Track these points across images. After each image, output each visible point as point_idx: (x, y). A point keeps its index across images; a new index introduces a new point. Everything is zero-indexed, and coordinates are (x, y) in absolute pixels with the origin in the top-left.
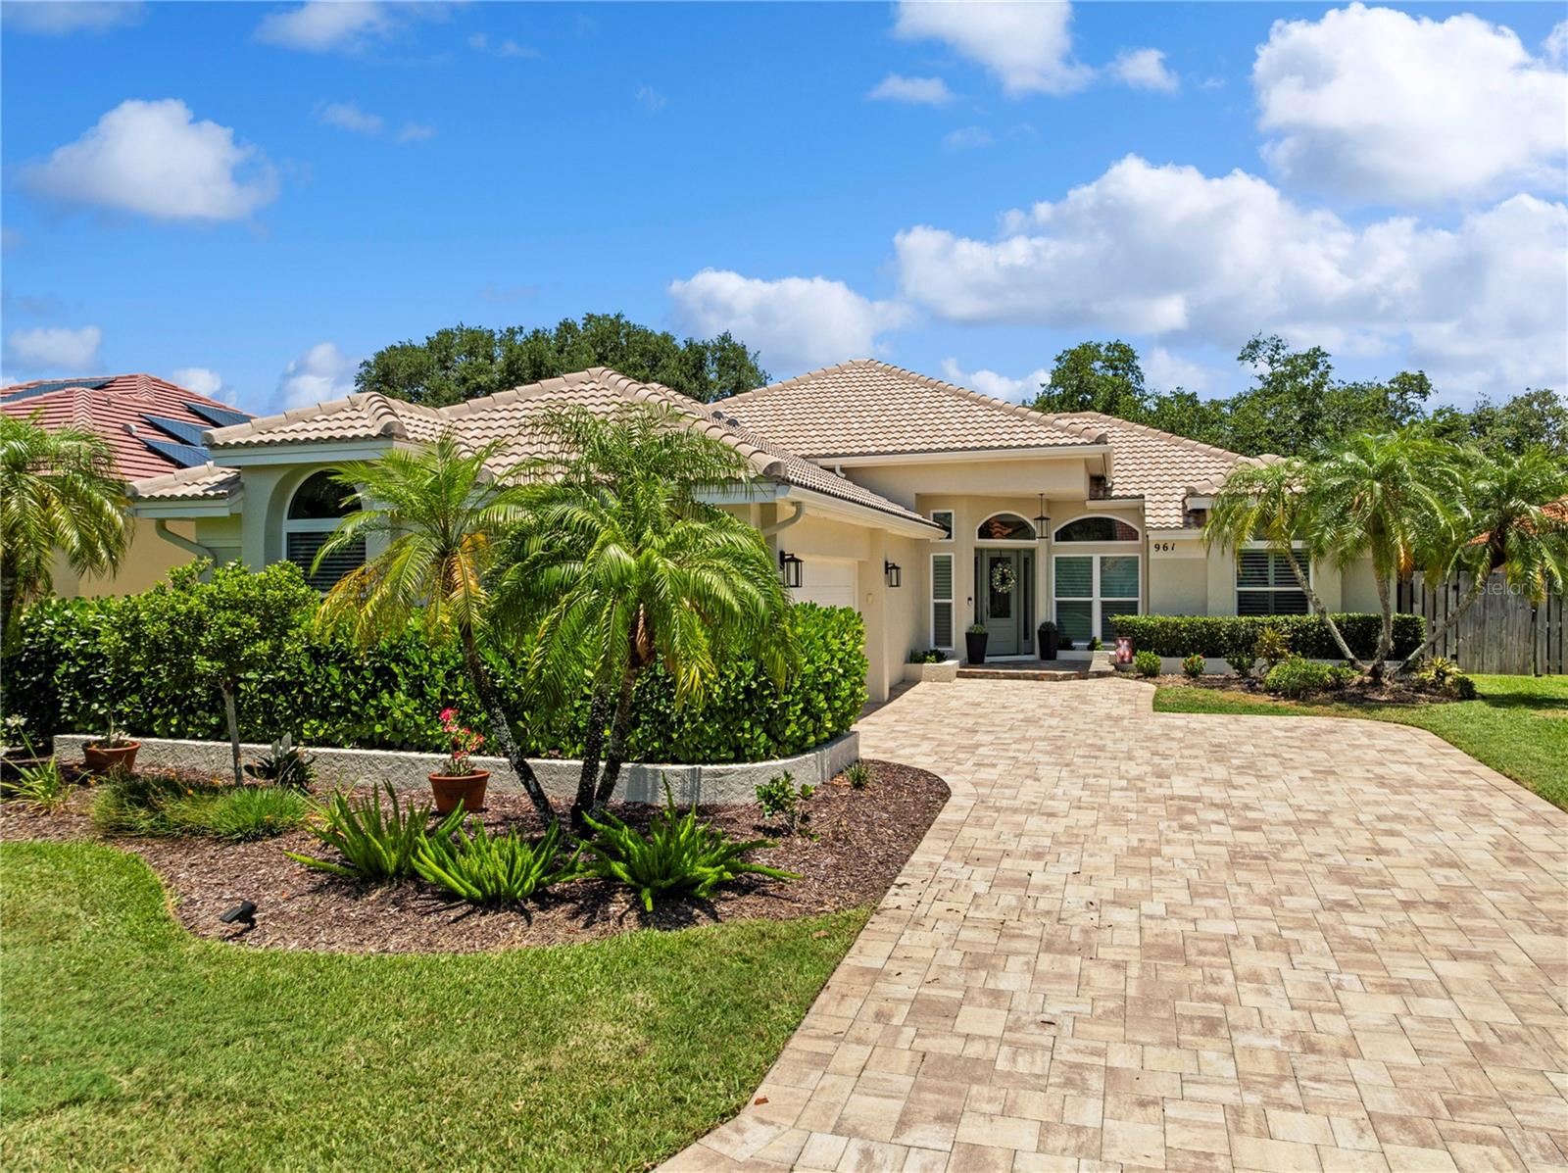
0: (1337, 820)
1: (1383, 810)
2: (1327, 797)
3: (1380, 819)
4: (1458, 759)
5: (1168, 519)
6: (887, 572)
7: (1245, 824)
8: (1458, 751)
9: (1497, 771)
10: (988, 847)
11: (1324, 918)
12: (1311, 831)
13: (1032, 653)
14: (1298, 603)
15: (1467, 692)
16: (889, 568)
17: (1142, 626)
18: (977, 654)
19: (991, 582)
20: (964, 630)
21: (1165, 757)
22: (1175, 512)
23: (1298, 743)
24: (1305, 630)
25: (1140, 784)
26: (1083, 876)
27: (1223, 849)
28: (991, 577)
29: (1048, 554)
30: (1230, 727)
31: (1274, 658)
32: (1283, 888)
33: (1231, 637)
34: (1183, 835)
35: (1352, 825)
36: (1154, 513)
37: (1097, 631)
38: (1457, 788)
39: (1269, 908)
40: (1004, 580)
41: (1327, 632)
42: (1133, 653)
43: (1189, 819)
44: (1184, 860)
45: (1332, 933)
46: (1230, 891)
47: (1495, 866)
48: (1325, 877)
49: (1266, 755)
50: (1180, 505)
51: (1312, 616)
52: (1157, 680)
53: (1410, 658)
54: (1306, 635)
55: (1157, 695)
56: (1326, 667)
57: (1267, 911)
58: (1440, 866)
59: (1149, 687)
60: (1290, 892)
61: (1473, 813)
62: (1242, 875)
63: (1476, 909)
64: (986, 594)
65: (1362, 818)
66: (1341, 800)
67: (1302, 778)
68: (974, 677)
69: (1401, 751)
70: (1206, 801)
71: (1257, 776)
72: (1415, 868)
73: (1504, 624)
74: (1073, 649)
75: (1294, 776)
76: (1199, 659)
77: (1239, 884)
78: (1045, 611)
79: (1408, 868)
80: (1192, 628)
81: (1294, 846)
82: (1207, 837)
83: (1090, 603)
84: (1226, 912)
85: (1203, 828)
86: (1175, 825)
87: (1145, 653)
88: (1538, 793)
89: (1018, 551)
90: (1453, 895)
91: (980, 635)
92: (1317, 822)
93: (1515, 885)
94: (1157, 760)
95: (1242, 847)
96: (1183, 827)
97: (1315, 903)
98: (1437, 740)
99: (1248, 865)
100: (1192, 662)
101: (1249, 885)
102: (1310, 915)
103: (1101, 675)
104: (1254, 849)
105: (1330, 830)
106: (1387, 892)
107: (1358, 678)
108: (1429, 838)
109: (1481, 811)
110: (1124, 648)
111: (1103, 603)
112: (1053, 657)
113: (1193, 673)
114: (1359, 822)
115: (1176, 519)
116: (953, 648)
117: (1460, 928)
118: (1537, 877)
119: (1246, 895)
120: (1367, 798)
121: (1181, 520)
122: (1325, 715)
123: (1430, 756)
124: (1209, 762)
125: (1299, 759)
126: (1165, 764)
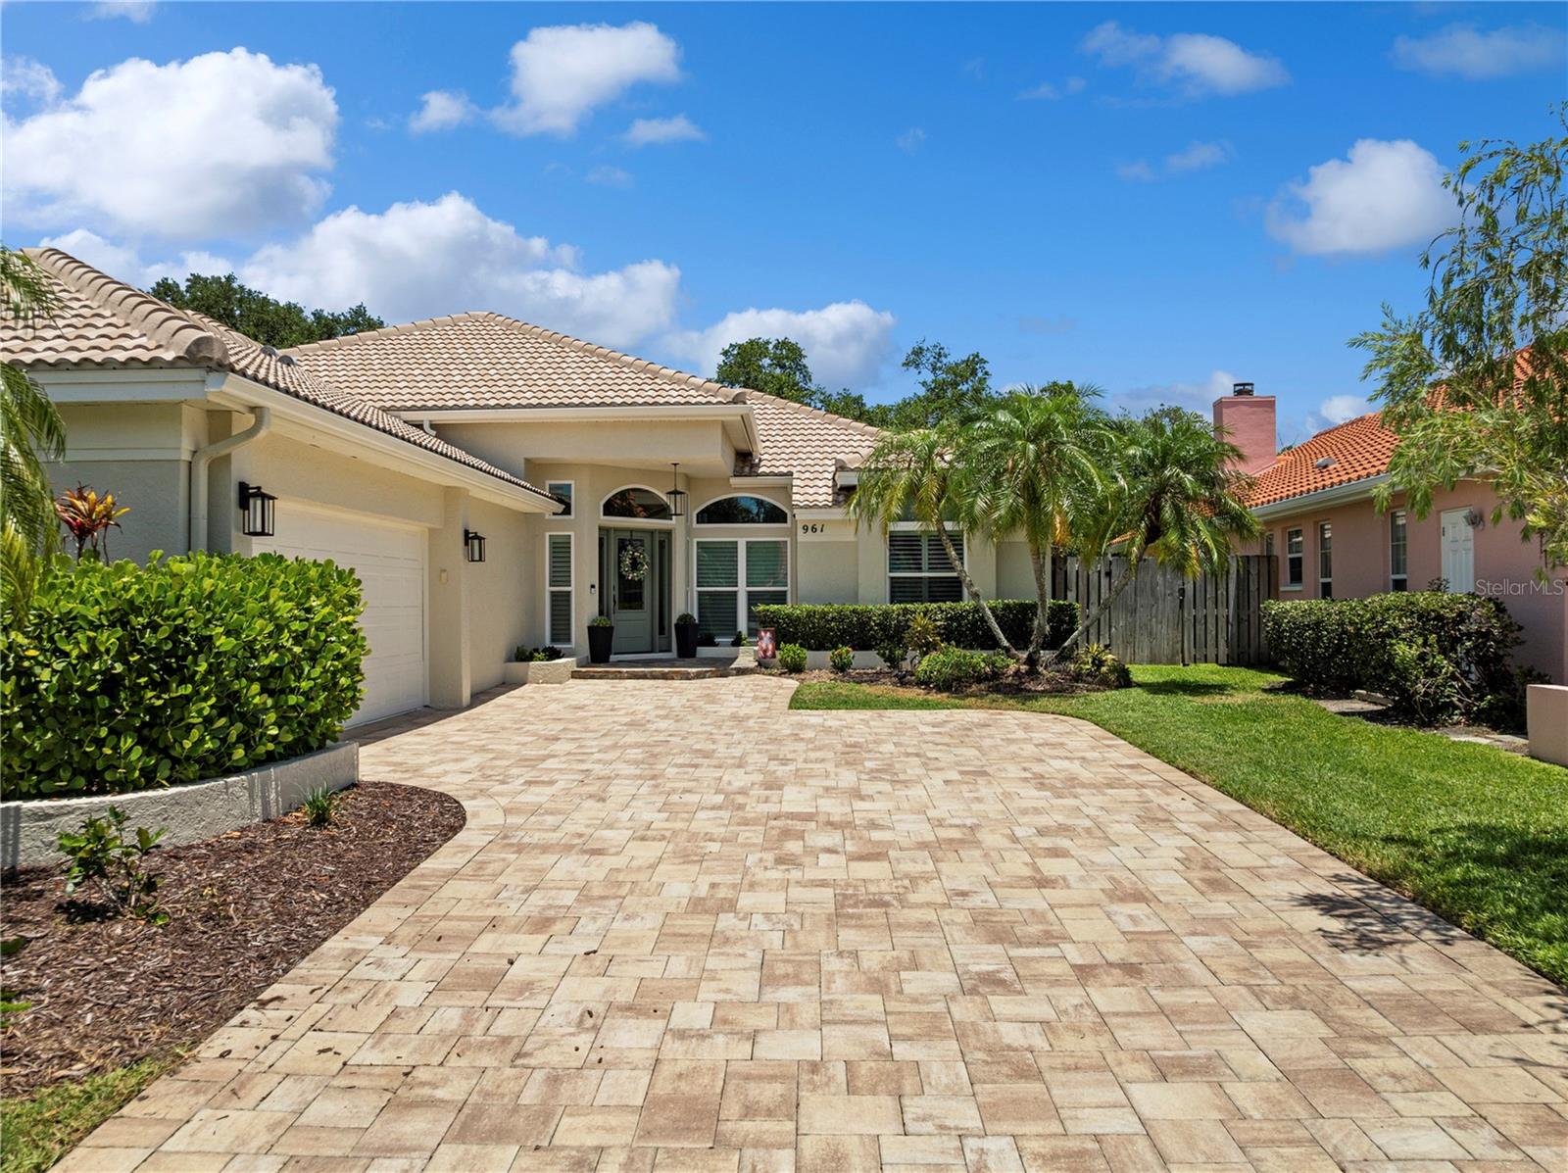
0: (989, 838)
1: (1043, 821)
2: (975, 806)
3: (1041, 832)
4: (1123, 752)
5: (816, 497)
6: (466, 544)
7: (864, 851)
8: (1123, 742)
9: (1169, 763)
10: (469, 914)
11: (965, 1010)
12: (952, 855)
13: (669, 650)
14: (952, 589)
15: (1124, 680)
16: (469, 537)
17: (788, 616)
18: (601, 651)
19: (620, 568)
20: (586, 623)
21: (785, 761)
22: (825, 489)
23: (946, 740)
24: (958, 618)
25: (740, 799)
26: (598, 961)
27: (829, 893)
28: (620, 562)
29: (687, 536)
30: (872, 723)
31: (927, 648)
32: (905, 956)
33: (883, 627)
34: (776, 874)
35: (1006, 843)
36: (802, 491)
37: (742, 625)
38: (1127, 786)
39: (878, 998)
40: (635, 565)
41: (983, 619)
42: (777, 647)
43: (793, 847)
44: (767, 916)
45: (972, 1041)
46: (825, 968)
47: (1191, 896)
48: (968, 931)
49: (908, 755)
50: (830, 483)
51: (967, 603)
52: (802, 676)
53: (1066, 644)
54: (960, 625)
55: (798, 691)
56: (979, 657)
57: (874, 1003)
58: (1122, 900)
59: (791, 683)
60: (915, 966)
61: (1154, 819)
62: (848, 937)
63: (1178, 971)
64: (614, 581)
65: (1019, 832)
66: (992, 808)
67: (946, 782)
68: (592, 677)
69: (1062, 744)
70: (822, 818)
71: (892, 782)
72: (1092, 905)
73: (1154, 612)
74: (716, 645)
75: (937, 779)
76: (848, 652)
77: (840, 954)
78: (684, 600)
79: (1082, 906)
80: (841, 617)
81: (927, 880)
82: (811, 874)
83: (735, 593)
84: (809, 1013)
85: (807, 860)
86: (769, 857)
87: (789, 646)
88: (1219, 788)
89: (652, 532)
90: (1144, 948)
91: (604, 628)
92: (962, 841)
93: (1220, 923)
94: (773, 766)
95: (856, 888)
96: (779, 861)
97: (947, 981)
98: (1100, 731)
99: (860, 917)
100: (840, 655)
101: (855, 955)
102: (940, 1007)
103: (741, 672)
104: (873, 889)
105: (977, 853)
106: (1052, 951)
107: (1013, 667)
108: (1102, 857)
109: (1161, 815)
110: (766, 640)
111: (750, 594)
112: (693, 655)
113: (841, 668)
114: (1015, 839)
115: (825, 496)
116: (573, 645)
117: (1161, 1010)
118: (1246, 908)
119: (848, 973)
120: (1025, 804)
121: (830, 498)
122: (978, 708)
123: (1093, 748)
124: (836, 766)
125: (946, 758)
126: (781, 771)
